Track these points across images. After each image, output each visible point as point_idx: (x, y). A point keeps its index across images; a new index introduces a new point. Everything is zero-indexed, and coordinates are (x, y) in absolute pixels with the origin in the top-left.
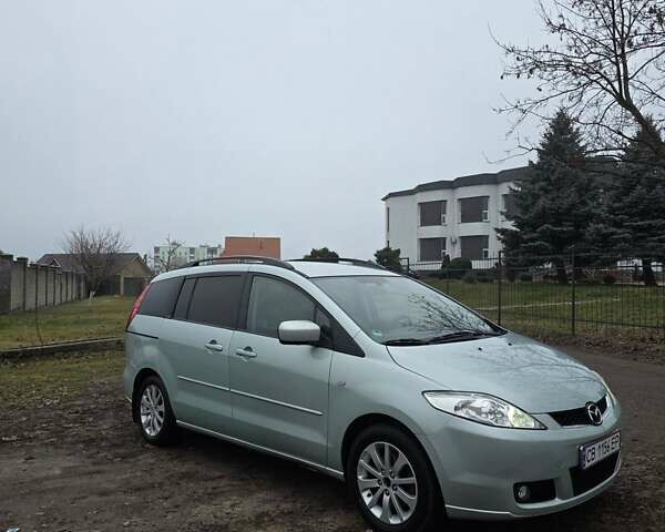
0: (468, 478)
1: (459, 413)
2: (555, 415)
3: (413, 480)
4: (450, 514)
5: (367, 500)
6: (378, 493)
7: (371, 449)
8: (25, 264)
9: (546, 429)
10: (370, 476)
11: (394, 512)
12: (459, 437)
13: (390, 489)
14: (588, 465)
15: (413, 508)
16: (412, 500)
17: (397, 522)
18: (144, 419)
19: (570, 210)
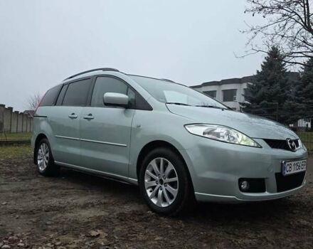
0: (209, 175)
1: (206, 136)
2: (267, 141)
3: (176, 179)
4: (198, 199)
5: (149, 194)
6: (156, 189)
7: (153, 163)
8: (12, 110)
9: (261, 147)
10: (152, 179)
11: (164, 200)
12: (205, 150)
13: (163, 186)
14: (287, 173)
15: (175, 197)
16: (174, 191)
17: (166, 205)
18: (39, 162)
19: (276, 94)
